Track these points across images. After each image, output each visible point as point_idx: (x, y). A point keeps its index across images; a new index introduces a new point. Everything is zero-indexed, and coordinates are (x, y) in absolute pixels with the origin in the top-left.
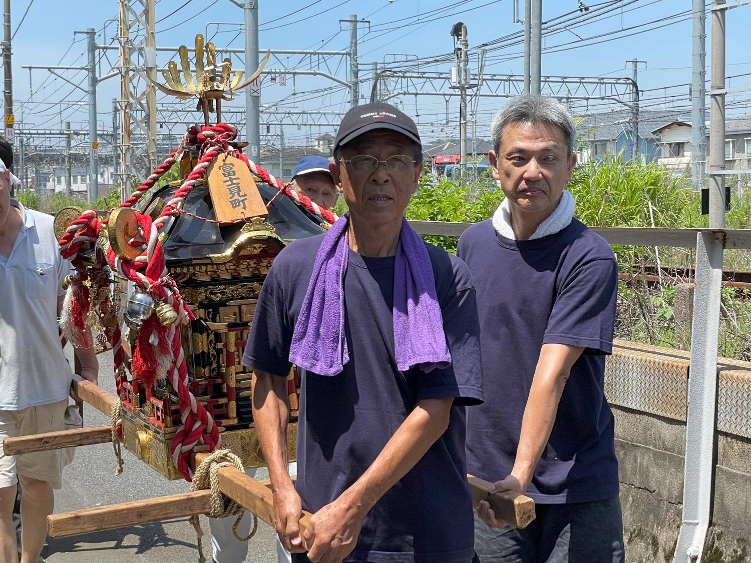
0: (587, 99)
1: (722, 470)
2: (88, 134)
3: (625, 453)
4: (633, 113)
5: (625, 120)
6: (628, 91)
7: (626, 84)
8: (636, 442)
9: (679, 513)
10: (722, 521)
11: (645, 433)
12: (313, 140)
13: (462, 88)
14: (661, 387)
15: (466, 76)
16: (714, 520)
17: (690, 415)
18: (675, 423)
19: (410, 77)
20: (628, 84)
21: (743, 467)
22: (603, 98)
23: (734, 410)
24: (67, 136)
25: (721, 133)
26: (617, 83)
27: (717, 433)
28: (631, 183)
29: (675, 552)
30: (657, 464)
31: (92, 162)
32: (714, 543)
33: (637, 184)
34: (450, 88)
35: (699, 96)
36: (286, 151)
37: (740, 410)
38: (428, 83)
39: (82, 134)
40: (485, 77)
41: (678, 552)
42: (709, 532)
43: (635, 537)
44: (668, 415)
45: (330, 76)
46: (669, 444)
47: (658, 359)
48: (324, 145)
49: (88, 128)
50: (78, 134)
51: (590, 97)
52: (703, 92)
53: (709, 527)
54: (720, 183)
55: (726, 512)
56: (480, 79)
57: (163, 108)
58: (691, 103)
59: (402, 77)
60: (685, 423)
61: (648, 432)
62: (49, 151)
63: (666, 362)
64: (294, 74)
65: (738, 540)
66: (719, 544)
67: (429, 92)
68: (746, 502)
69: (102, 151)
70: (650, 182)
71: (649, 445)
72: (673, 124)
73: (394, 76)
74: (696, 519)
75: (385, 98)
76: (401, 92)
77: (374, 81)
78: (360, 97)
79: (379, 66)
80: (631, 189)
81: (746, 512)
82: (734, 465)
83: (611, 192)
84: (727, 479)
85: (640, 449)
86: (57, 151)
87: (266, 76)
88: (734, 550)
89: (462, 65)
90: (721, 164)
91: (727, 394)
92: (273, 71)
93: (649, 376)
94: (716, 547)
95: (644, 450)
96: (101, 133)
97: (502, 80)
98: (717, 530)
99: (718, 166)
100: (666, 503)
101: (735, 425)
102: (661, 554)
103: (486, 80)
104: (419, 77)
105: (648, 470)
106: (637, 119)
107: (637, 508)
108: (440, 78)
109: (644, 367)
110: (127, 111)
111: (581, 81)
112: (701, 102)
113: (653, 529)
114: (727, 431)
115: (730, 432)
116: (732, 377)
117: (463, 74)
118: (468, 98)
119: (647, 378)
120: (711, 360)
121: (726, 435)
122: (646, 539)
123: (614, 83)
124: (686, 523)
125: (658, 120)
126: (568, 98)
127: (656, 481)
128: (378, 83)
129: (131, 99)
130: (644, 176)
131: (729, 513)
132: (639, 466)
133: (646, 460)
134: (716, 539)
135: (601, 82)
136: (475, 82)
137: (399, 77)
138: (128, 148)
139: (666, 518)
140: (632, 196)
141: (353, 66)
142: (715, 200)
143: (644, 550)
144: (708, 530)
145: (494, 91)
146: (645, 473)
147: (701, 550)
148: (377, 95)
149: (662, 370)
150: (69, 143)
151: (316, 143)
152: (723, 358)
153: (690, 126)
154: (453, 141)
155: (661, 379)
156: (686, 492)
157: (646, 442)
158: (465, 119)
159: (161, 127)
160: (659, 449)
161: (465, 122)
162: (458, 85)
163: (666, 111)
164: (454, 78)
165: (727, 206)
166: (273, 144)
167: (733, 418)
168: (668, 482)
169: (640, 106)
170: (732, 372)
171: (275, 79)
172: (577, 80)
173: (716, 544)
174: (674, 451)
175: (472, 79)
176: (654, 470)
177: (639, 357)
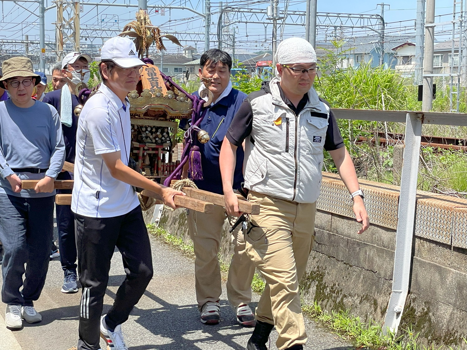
0: (353, 28)
1: (417, 260)
2: (39, 43)
3: (360, 248)
4: (380, 37)
5: (376, 41)
6: (378, 23)
7: (377, 18)
8: (367, 242)
9: (390, 286)
10: (416, 291)
11: (372, 236)
12: (181, 50)
13: (275, 20)
14: (382, 208)
15: (277, 12)
16: (411, 290)
17: (399, 226)
18: (390, 230)
19: (243, 12)
20: (378, 18)
21: (430, 258)
22: (362, 27)
23: (425, 223)
24: (26, 44)
25: (431, 51)
26: (371, 18)
27: (415, 237)
28: (375, 81)
29: (387, 309)
30: (379, 256)
31: (41, 61)
32: (411, 304)
33: (379, 82)
34: (266, 19)
35: (421, 27)
36: (164, 57)
37: (429, 223)
38: (254, 15)
39: (36, 43)
40: (288, 12)
41: (389, 309)
42: (408, 297)
43: (364, 300)
44: (386, 226)
45: (192, 9)
46: (386, 244)
47: (381, 191)
48: (188, 53)
49: (39, 40)
50: (33, 43)
51: (354, 26)
52: (423, 24)
53: (408, 294)
54: (429, 82)
55: (419, 285)
56: (285, 14)
57: (87, 28)
58: (415, 31)
59: (238, 11)
60: (395, 231)
61: (374, 236)
62: (15, 53)
63: (386, 193)
64: (170, 8)
65: (425, 303)
66: (414, 305)
67: (254, 22)
68: (431, 279)
69: (49, 54)
70: (387, 80)
71: (374, 244)
72: (405, 44)
73: (232, 11)
74: (400, 289)
75: (227, 25)
76: (237, 21)
77: (220, 13)
78: (211, 23)
79: (223, 4)
80: (375, 84)
81: (430, 285)
82: (424, 256)
83: (363, 86)
84: (420, 265)
85: (369, 246)
86: (20, 54)
87: (152, 9)
88: (422, 308)
89: (274, 5)
90: (431, 70)
91: (421, 213)
92: (157, 6)
93: (375, 202)
94: (412, 307)
95: (371, 247)
96: (48, 42)
97: (300, 15)
98: (413, 296)
99: (428, 71)
100: (383, 279)
101: (426, 232)
102: (379, 310)
103: (290, 14)
104: (249, 12)
105: (373, 259)
106: (383, 41)
107: (366, 282)
108: (261, 13)
109: (372, 196)
110: (61, 29)
111: (349, 16)
112: (422, 31)
113: (374, 296)
114: (421, 236)
115: (422, 237)
116: (425, 203)
117: (275, 10)
118: (278, 26)
119: (374, 203)
120: (413, 192)
121: (420, 238)
122: (371, 301)
123: (369, 18)
124: (394, 292)
125: (396, 41)
126: (341, 27)
127: (377, 266)
128: (223, 15)
129: (63, 22)
130: (384, 77)
131: (420, 286)
132: (367, 257)
133: (372, 253)
134: (412, 302)
135: (361, 17)
136: (282, 16)
137: (236, 11)
138: (62, 53)
139: (383, 288)
140: (376, 89)
141: (207, 4)
142: (427, 92)
143: (369, 308)
144: (407, 296)
145: (295, 22)
146: (371, 261)
147: (403, 308)
148: (222, 22)
149: (383, 198)
150: (27, 48)
151: (184, 52)
152: (421, 191)
153: (415, 45)
154: (269, 52)
155: (383, 203)
156: (395, 273)
157: (373, 242)
158: (275, 39)
159: (86, 39)
160: (380, 246)
161: (275, 40)
162: (272, 17)
163: (401, 36)
164: (269, 13)
165: (434, 97)
166: (156, 52)
167: (425, 228)
168: (384, 266)
169: (385, 32)
170: (425, 200)
171: (158, 11)
172: (347, 15)
173: (412, 305)
174: (389, 248)
175: (280, 14)
176: (376, 259)
177: (370, 190)
